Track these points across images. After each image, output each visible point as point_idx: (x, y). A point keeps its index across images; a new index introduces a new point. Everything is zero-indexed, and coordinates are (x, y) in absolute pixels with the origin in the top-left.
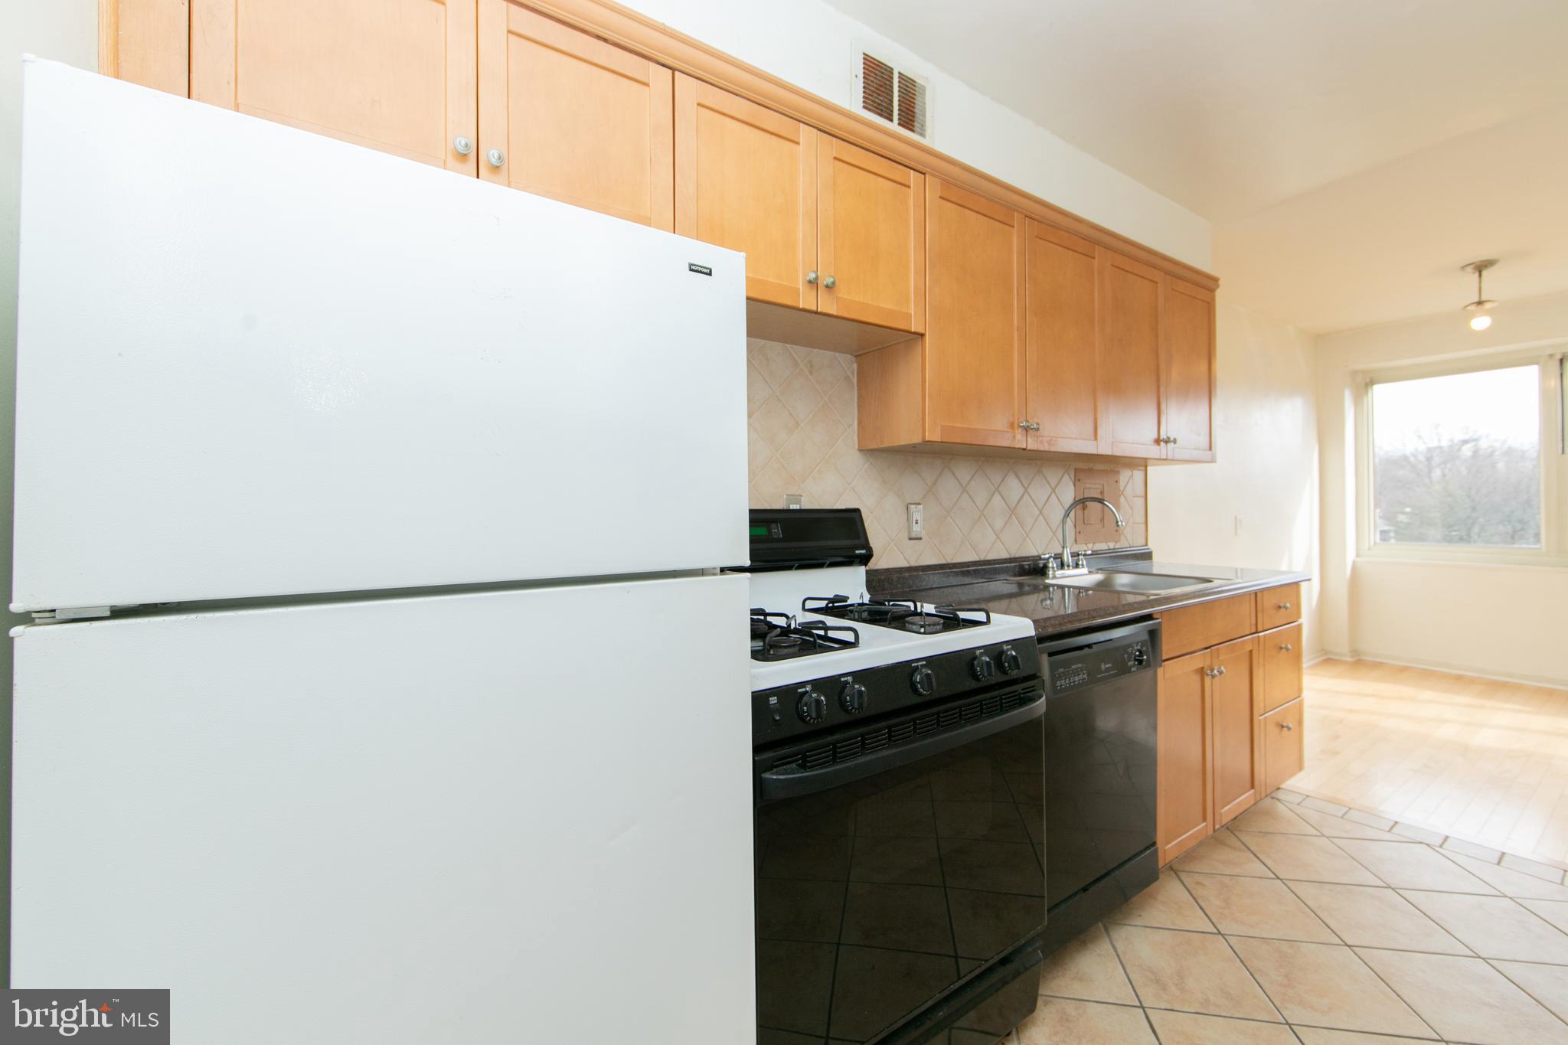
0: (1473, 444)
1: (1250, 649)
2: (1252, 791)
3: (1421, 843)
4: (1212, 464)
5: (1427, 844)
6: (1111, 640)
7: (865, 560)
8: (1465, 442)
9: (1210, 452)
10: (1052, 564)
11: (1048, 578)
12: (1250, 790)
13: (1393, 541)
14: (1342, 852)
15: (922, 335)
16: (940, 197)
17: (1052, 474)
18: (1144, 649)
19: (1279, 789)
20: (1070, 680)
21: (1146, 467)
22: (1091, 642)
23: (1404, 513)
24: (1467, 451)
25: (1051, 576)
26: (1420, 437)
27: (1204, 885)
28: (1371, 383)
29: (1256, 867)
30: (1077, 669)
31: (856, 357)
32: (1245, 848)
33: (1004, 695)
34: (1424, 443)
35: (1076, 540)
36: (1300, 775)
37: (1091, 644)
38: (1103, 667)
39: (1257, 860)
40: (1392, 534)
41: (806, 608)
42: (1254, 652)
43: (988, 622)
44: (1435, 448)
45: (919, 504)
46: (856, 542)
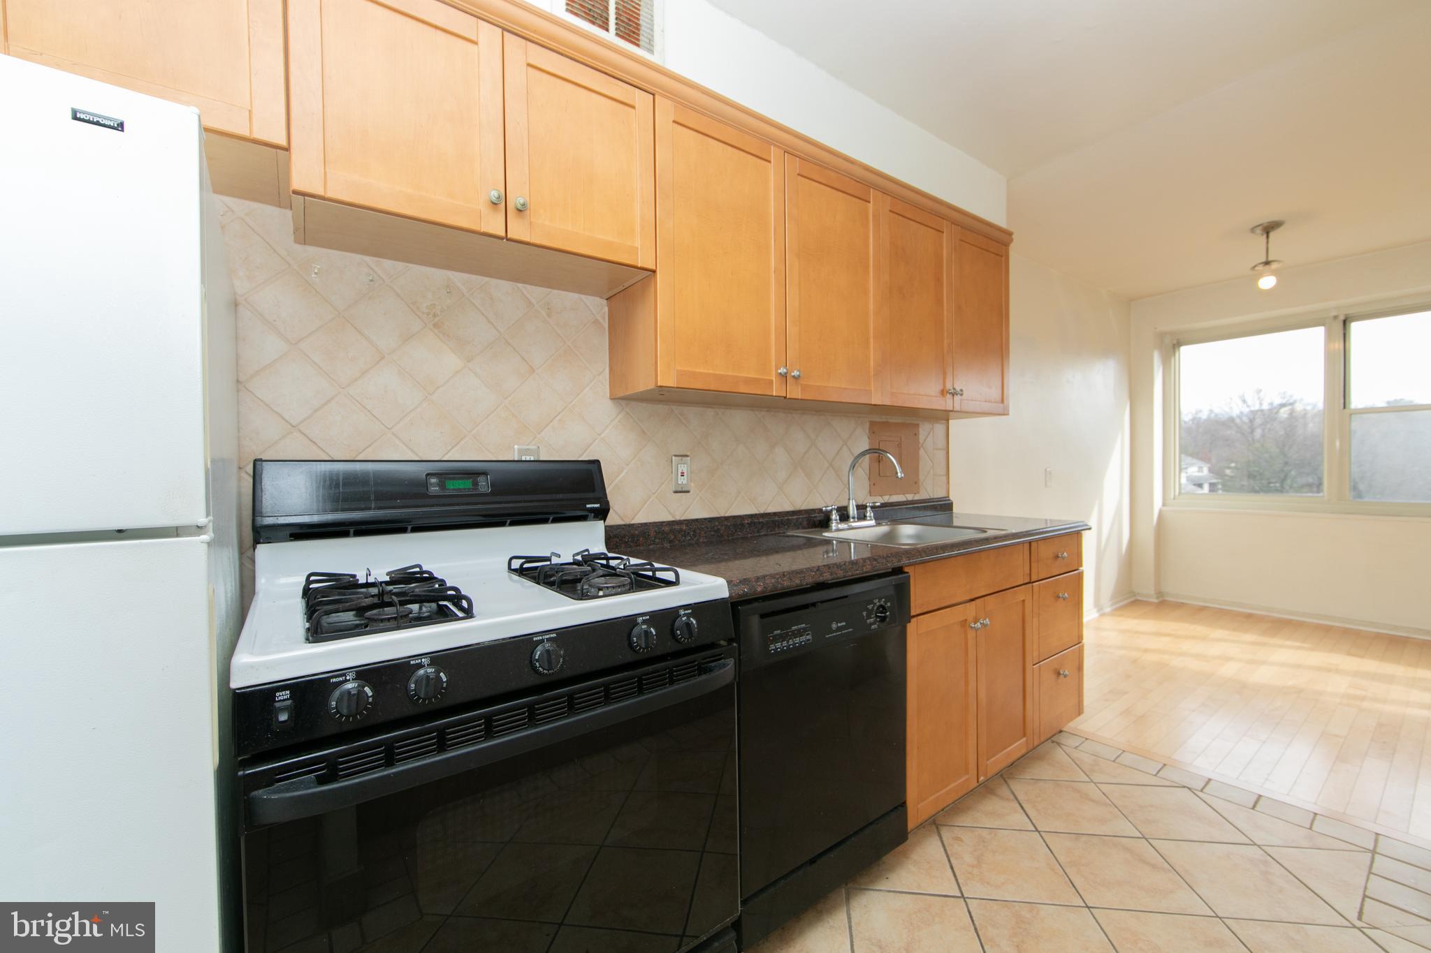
0: (1289, 407)
1: (1024, 598)
2: (1024, 739)
3: (1184, 787)
4: (1003, 417)
5: (1189, 789)
6: (846, 597)
7: (602, 514)
8: (1283, 405)
9: (1002, 405)
10: (835, 516)
11: (830, 531)
12: (1021, 738)
13: (1220, 492)
14: (1106, 798)
15: (654, 272)
16: (674, 122)
17: (843, 426)
18: (889, 604)
19: (1061, 731)
20: (788, 642)
21: (948, 420)
22: (815, 601)
23: (1229, 468)
24: (1284, 413)
25: (834, 528)
26: (1244, 401)
27: (962, 841)
28: (1177, 345)
29: (1018, 818)
30: (799, 630)
31: (607, 299)
32: (1012, 797)
33: (676, 667)
34: (1248, 406)
35: (870, 492)
36: (1079, 719)
37: (816, 603)
38: (834, 626)
39: (1021, 811)
40: (1220, 486)
41: (512, 568)
42: (1026, 604)
43: (676, 583)
44: (1257, 411)
45: (687, 456)
46: (591, 495)
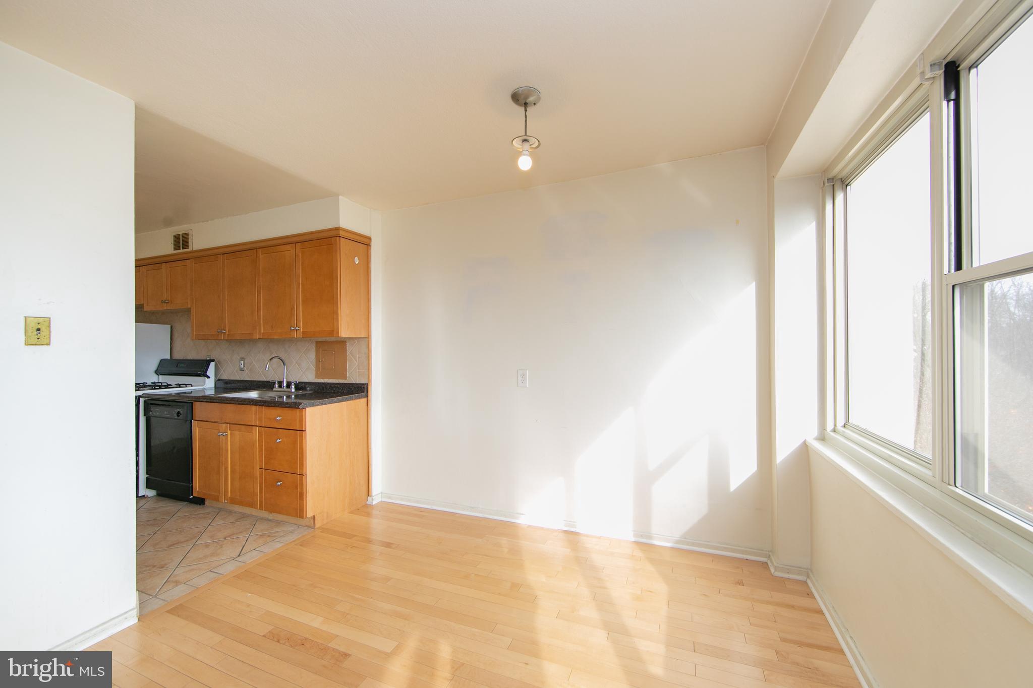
10: (276, 385)
15: (191, 308)
18: (182, 412)
20: (154, 413)
30: (157, 411)
35: (316, 377)
38: (166, 413)
45: (244, 358)
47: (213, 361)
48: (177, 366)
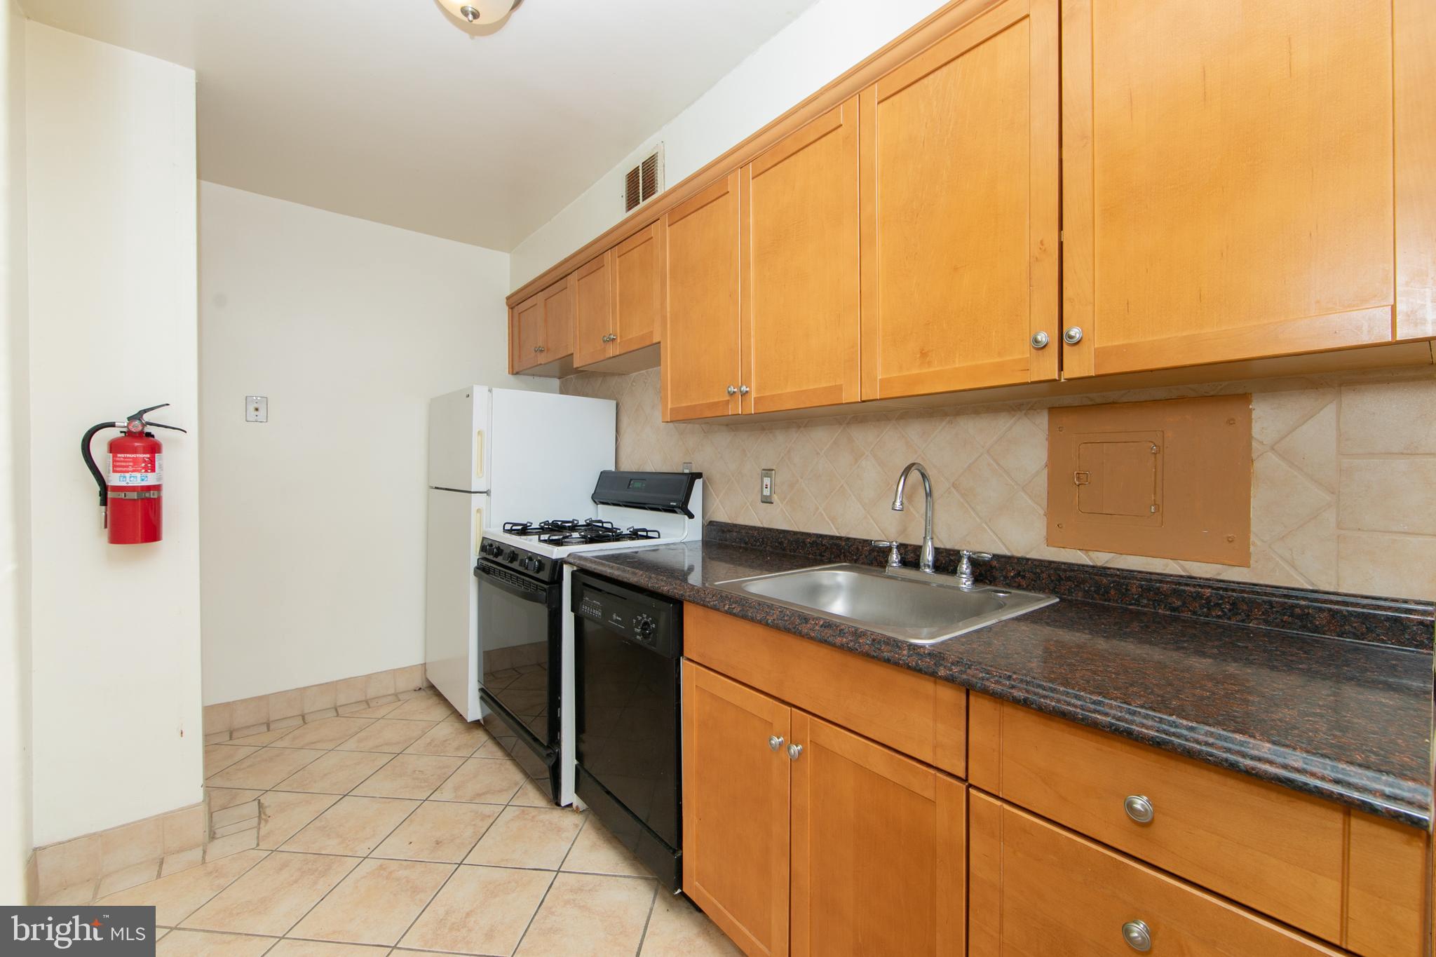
6: (626, 599)
10: (894, 556)
15: (660, 343)
18: (653, 625)
20: (591, 609)
30: (596, 605)
38: (615, 617)
45: (772, 470)
47: (699, 475)
48: (628, 487)
